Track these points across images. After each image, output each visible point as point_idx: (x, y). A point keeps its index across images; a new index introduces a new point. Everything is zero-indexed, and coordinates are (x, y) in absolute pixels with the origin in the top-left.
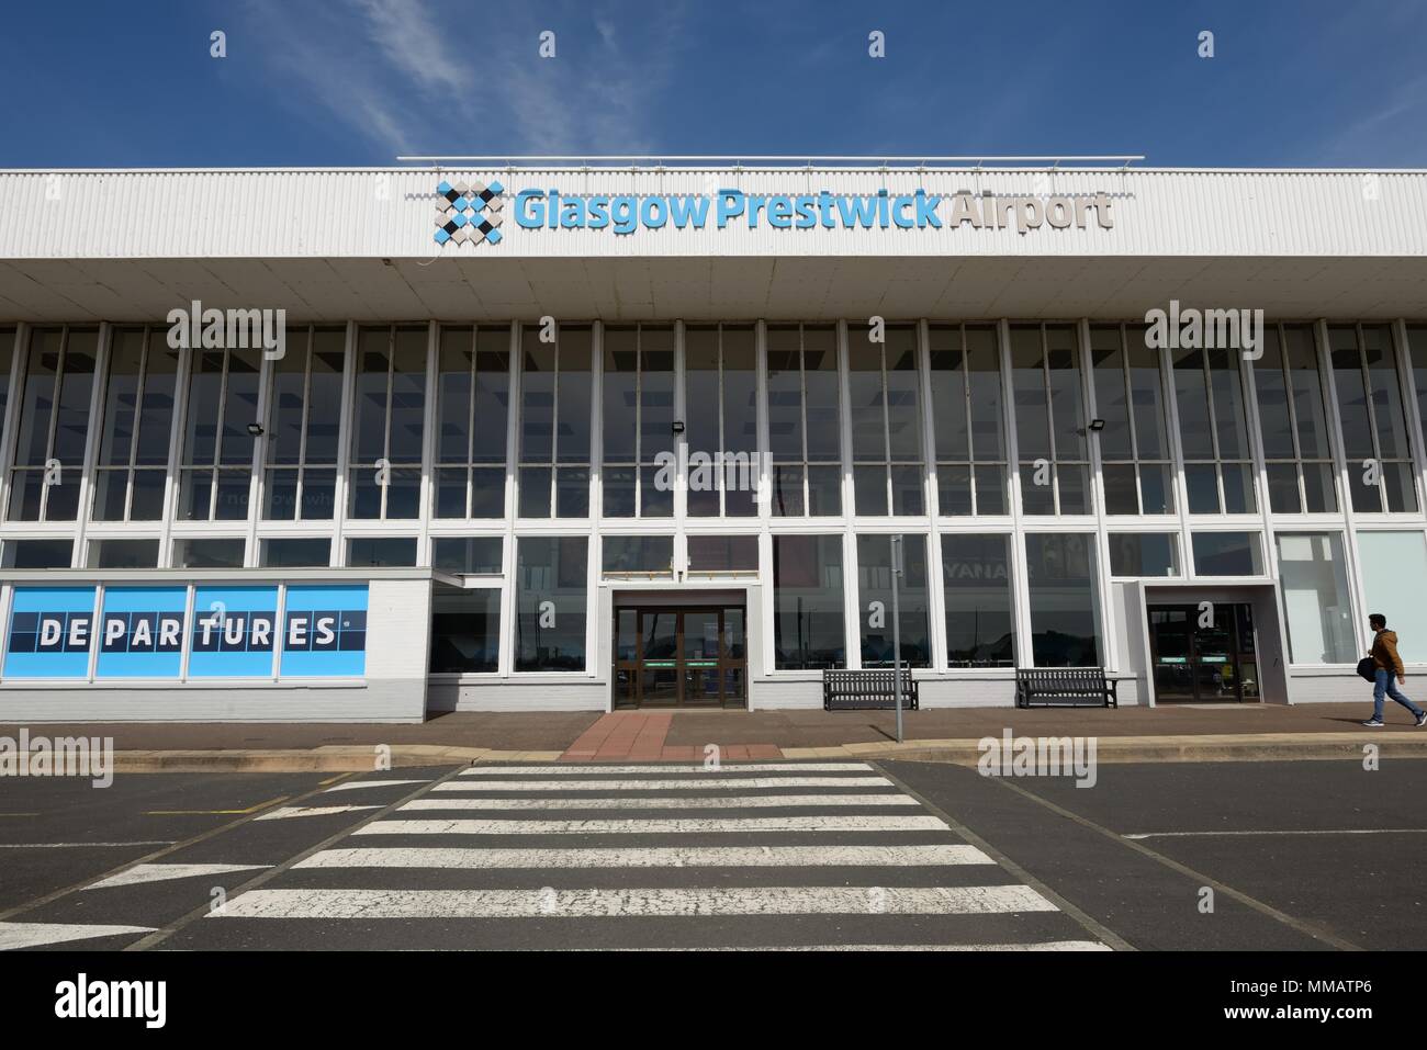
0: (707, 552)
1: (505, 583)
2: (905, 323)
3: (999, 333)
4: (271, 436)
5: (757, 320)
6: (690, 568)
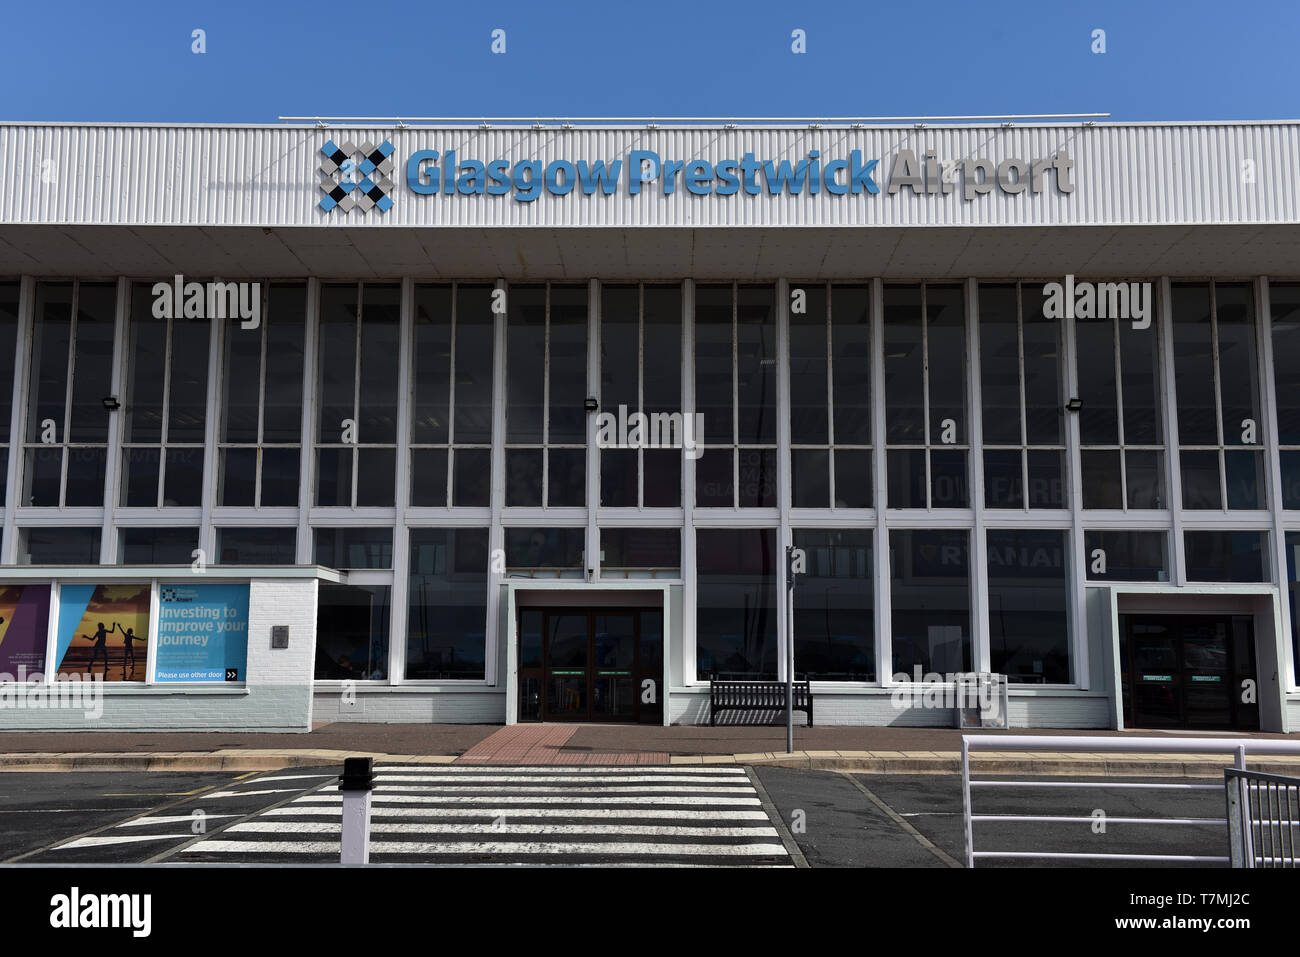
0: (624, 548)
1: (397, 579)
2: (857, 282)
3: (966, 295)
4: (128, 410)
5: (683, 279)
6: (603, 564)
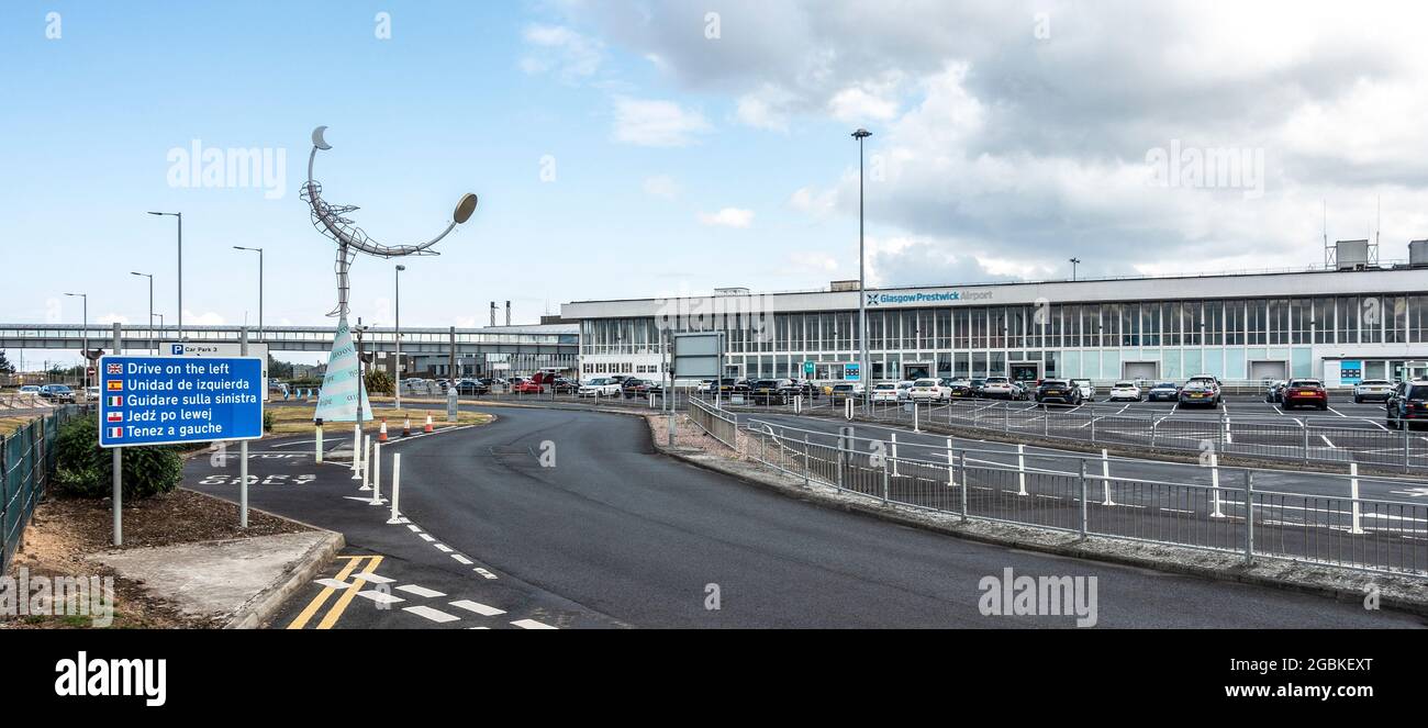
6: (920, 359)
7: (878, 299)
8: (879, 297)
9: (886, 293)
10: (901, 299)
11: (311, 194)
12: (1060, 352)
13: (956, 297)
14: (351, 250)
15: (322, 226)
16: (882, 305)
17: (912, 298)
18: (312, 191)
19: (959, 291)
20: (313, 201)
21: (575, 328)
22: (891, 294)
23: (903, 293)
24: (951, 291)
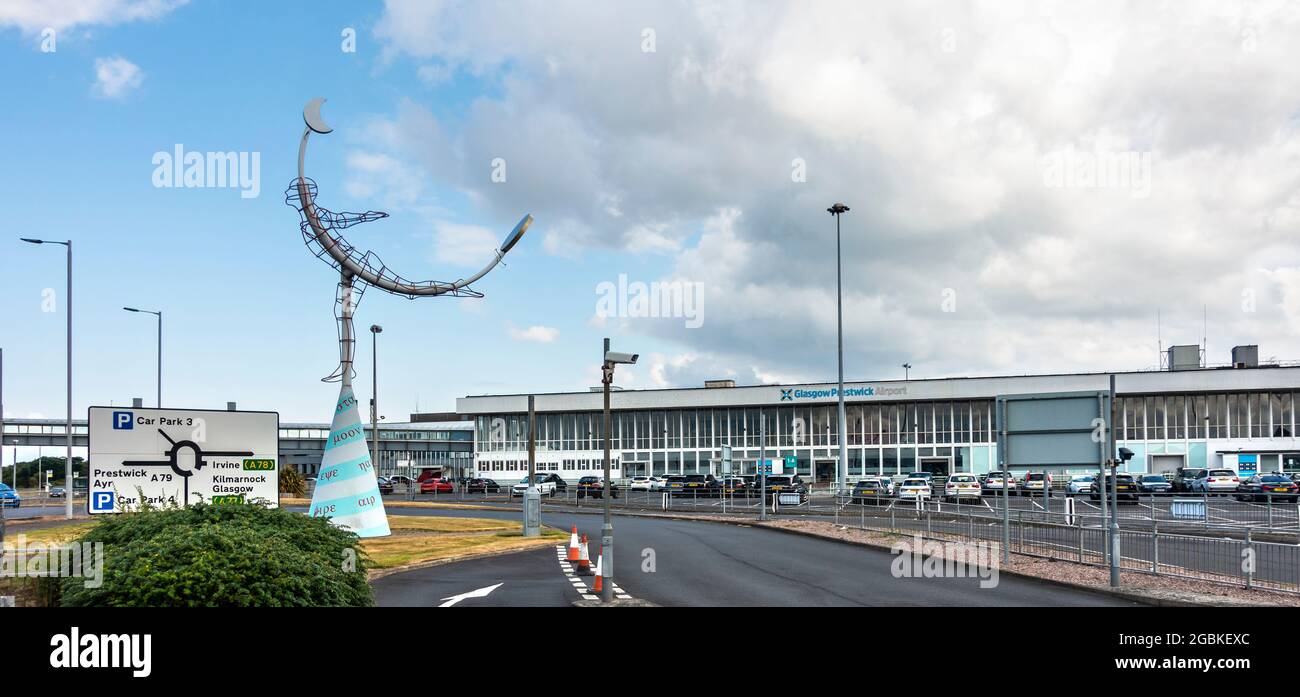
7: (792, 395)
8: (793, 391)
9: (800, 388)
10: (815, 395)
11: (303, 196)
12: (968, 448)
13: (871, 392)
14: (359, 284)
15: (316, 247)
16: (796, 400)
17: (826, 394)
18: (303, 193)
19: (874, 387)
20: (305, 208)
21: (470, 425)
22: (805, 389)
23: (817, 389)
24: (866, 387)
